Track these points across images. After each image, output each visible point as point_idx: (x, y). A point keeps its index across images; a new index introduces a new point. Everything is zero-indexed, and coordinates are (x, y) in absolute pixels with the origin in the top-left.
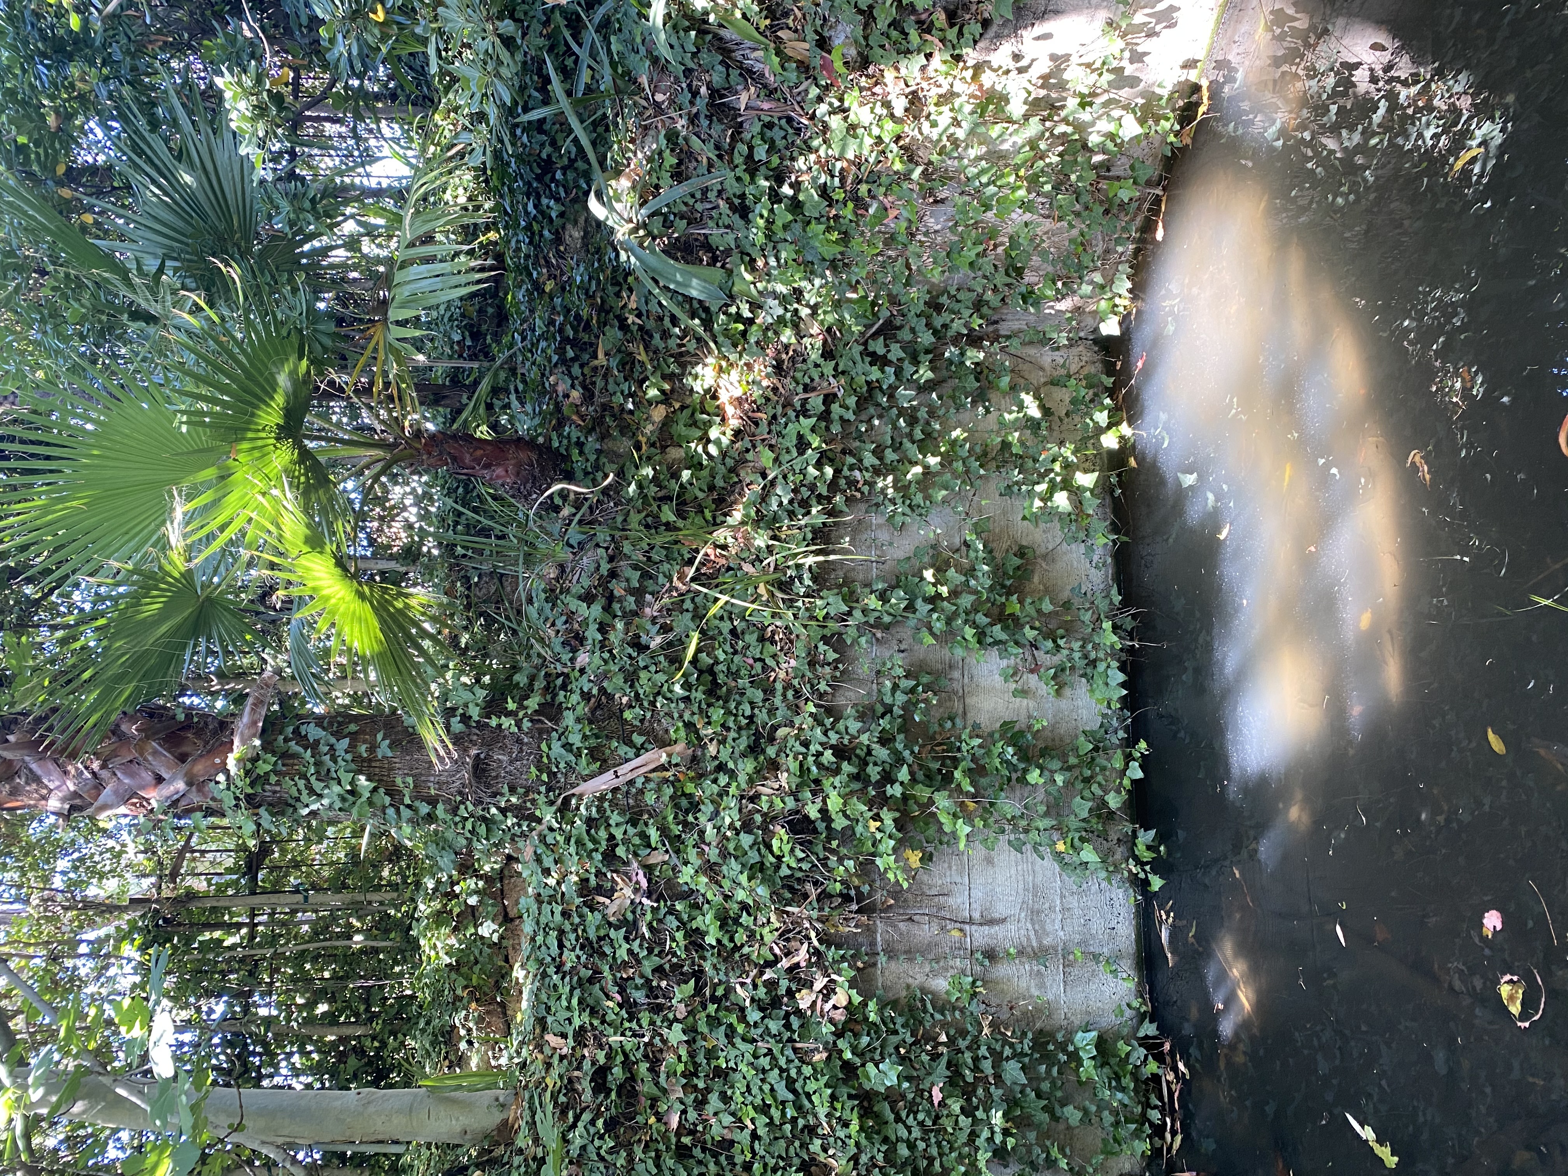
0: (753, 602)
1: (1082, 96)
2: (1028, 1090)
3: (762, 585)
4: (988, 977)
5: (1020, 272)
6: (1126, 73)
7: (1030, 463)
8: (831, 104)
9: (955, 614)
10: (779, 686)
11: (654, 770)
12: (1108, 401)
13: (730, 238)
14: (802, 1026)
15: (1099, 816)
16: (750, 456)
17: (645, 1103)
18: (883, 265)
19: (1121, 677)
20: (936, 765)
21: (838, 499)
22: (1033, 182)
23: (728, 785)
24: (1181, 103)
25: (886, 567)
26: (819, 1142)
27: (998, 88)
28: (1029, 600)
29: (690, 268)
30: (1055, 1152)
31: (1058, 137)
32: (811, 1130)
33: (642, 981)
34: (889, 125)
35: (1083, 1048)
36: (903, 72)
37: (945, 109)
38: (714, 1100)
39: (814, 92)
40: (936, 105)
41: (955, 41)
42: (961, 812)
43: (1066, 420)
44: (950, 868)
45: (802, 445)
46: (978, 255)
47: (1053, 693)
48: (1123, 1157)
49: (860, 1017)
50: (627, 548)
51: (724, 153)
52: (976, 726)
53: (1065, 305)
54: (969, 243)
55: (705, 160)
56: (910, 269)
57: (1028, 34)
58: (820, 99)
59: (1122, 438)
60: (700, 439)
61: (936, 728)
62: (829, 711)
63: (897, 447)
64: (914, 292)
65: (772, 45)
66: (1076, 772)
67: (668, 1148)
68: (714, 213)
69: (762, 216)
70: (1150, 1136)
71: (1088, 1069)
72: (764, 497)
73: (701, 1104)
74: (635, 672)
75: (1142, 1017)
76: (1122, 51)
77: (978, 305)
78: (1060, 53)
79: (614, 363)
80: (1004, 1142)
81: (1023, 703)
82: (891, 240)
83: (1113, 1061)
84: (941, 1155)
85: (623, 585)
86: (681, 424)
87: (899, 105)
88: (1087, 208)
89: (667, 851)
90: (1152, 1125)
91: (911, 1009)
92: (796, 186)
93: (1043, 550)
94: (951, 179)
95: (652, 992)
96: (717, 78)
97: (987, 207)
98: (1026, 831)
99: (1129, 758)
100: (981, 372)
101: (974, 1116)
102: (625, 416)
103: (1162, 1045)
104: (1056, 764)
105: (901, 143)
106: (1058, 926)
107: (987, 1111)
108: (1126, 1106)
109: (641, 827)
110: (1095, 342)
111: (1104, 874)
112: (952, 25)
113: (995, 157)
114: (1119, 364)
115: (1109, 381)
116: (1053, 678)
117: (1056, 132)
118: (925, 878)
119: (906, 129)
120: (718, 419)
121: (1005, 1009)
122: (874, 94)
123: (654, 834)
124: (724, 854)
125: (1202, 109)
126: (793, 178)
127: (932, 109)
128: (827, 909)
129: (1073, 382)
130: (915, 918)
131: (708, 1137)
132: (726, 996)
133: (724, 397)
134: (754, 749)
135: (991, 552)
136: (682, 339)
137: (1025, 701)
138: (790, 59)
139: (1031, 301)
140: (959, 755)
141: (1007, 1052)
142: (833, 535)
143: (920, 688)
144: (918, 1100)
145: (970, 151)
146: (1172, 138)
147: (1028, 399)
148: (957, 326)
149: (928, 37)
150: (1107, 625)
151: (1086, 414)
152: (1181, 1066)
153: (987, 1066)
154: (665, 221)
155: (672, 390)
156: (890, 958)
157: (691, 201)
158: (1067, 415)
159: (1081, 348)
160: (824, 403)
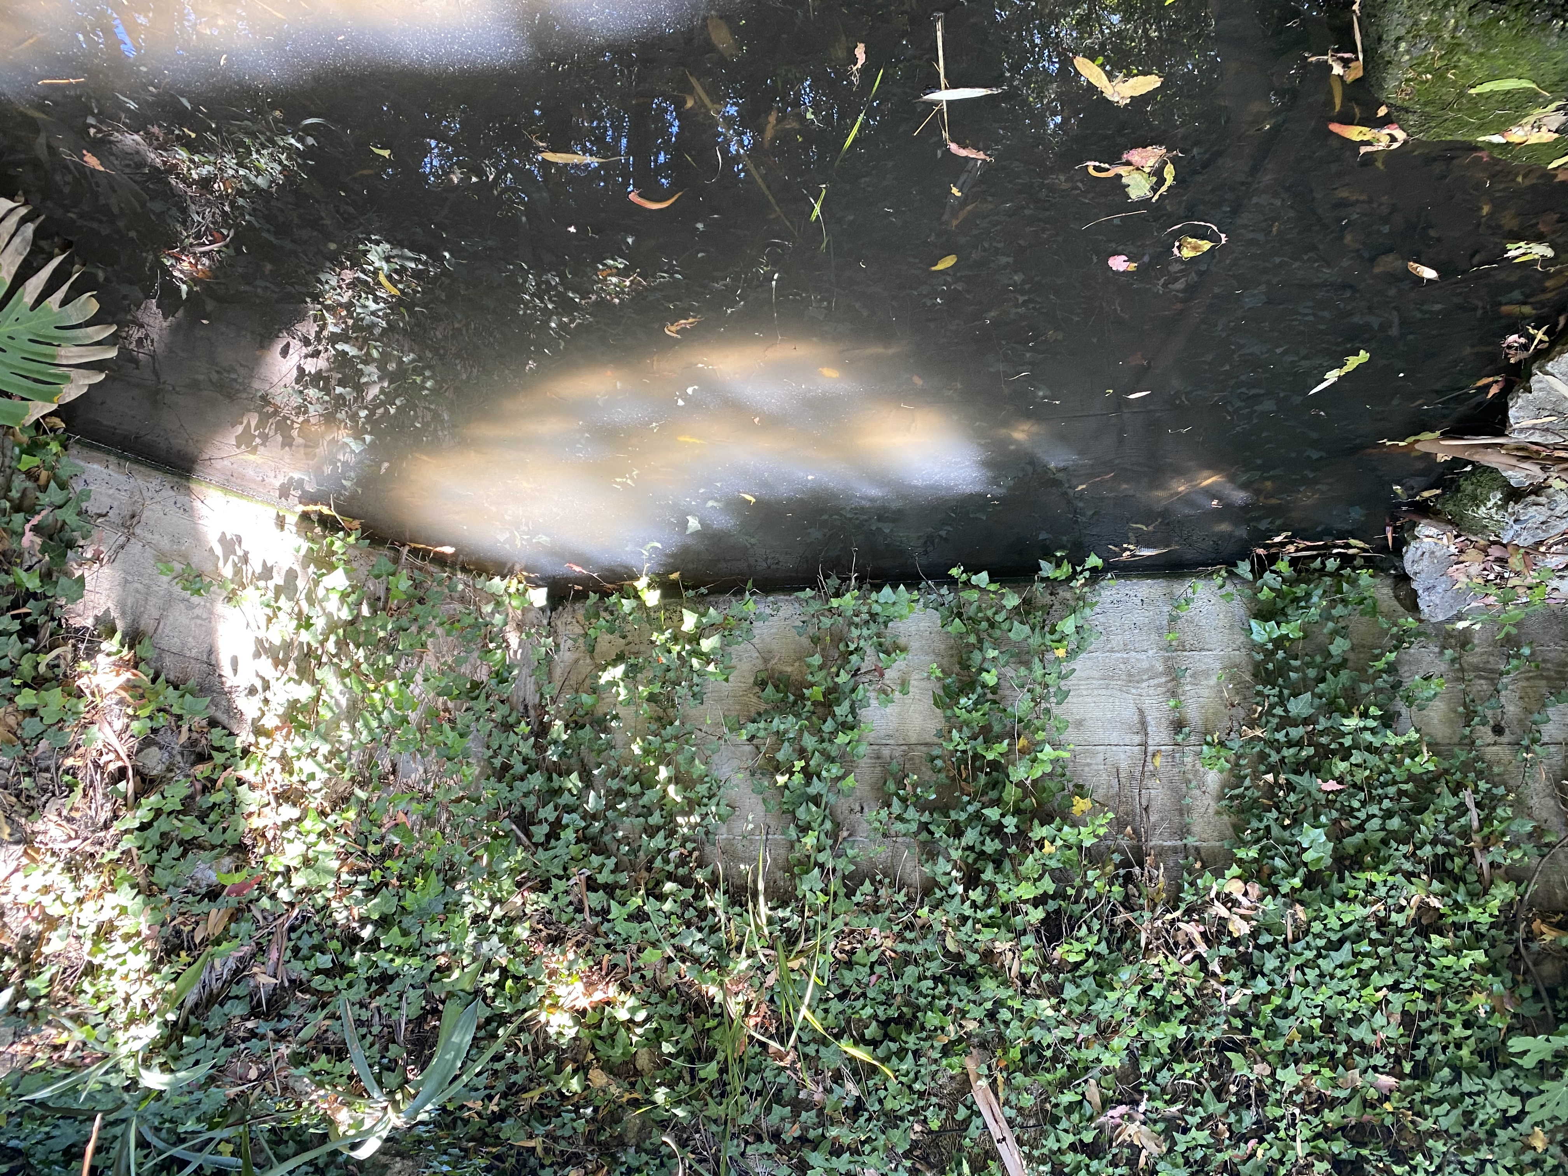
0: (808, 975)
1: (299, 627)
2: (1317, 690)
3: (790, 964)
4: (1201, 728)
5: (476, 685)
6: (281, 583)
7: (671, 675)
8: (280, 886)
9: (823, 753)
10: (901, 947)
11: (996, 1095)
12: (613, 599)
13: (413, 995)
14: (1268, 931)
15: (1028, 613)
16: (649, 975)
17: (1369, 1115)
18: (455, 827)
19: (887, 590)
20: (982, 779)
21: (699, 877)
22: (384, 674)
23: (1011, 1009)
24: (318, 530)
25: (773, 824)
26: (1393, 914)
27: (281, 711)
28: (810, 678)
29: (441, 1041)
30: (1380, 665)
31: (340, 649)
32: (1382, 924)
33: (1232, 1115)
34: (307, 824)
35: (1269, 633)
36: (253, 808)
37: (297, 765)
38: (1360, 1033)
39: (265, 902)
40: (291, 774)
41: (227, 755)
42: (1031, 752)
43: (630, 638)
44: (1089, 765)
45: (640, 916)
46: (453, 729)
47: (904, 655)
48: (1377, 596)
49: (1255, 866)
50: (746, 1120)
51: (322, 1000)
52: (940, 734)
53: (513, 639)
54: (440, 738)
55: (327, 1022)
56: (463, 798)
57: (230, 680)
58: (273, 897)
59: (649, 586)
60: (628, 1029)
61: (942, 776)
62: (927, 891)
63: (648, 812)
64: (487, 794)
65: (209, 948)
66: (984, 635)
67: (1419, 1089)
68: (384, 1013)
69: (392, 960)
70: (1354, 569)
71: (1291, 629)
72: (697, 960)
73: (1365, 1050)
74: (885, 1115)
75: (1232, 575)
76: (257, 588)
77: (507, 727)
78: (253, 648)
79: (541, 1130)
80: (1374, 718)
81: (915, 684)
82: (429, 820)
83: (1280, 604)
84: (1394, 782)
85: (788, 1126)
86: (611, 1053)
87: (289, 812)
88: (415, 620)
89: (1086, 1081)
90: (1341, 567)
91: (1241, 811)
92: (364, 921)
93: (759, 661)
94: (371, 756)
95: (1244, 1102)
96: (237, 1009)
97: (405, 720)
98: (1047, 686)
99: (967, 584)
100: (576, 723)
101: (1350, 748)
102: (600, 1116)
103: (1259, 556)
104: (977, 656)
105: (328, 810)
106: (1143, 656)
107: (1343, 735)
108: (1325, 592)
109: (1060, 1113)
110: (553, 609)
111: (1087, 611)
112: (211, 758)
113: (353, 712)
114: (577, 587)
115: (593, 597)
116: (889, 655)
117: (334, 651)
118: (1101, 791)
119: (313, 805)
120: (607, 1009)
121: (1234, 711)
122: (274, 839)
123: (1068, 1097)
124: (1087, 1017)
125: (325, 510)
126: (355, 925)
127: (295, 779)
128: (1141, 901)
129: (591, 632)
130: (1144, 804)
131: (1401, 1041)
132: (1242, 1016)
133: (583, 1003)
134: (971, 977)
135: (759, 714)
136: (518, 1049)
137: (913, 682)
138: (226, 929)
139: (506, 674)
140: (970, 753)
141: (1279, 711)
142: (738, 882)
143: (901, 792)
144: (1338, 805)
145: (343, 739)
146: (351, 540)
147: (605, 677)
148: (526, 748)
149: (219, 783)
150: (835, 602)
151: (624, 619)
152: (1277, 539)
153: (1296, 733)
154: (389, 1069)
155: (575, 1061)
156: (1189, 832)
157: (370, 1038)
158: (624, 637)
159: (559, 623)
160: (596, 891)
